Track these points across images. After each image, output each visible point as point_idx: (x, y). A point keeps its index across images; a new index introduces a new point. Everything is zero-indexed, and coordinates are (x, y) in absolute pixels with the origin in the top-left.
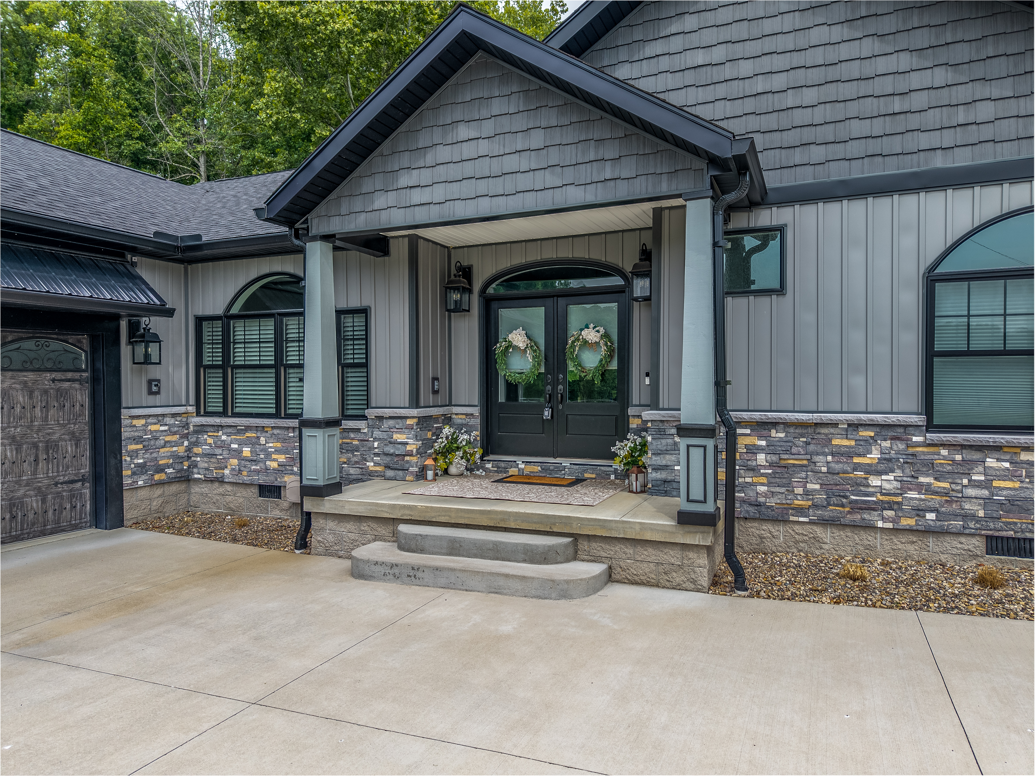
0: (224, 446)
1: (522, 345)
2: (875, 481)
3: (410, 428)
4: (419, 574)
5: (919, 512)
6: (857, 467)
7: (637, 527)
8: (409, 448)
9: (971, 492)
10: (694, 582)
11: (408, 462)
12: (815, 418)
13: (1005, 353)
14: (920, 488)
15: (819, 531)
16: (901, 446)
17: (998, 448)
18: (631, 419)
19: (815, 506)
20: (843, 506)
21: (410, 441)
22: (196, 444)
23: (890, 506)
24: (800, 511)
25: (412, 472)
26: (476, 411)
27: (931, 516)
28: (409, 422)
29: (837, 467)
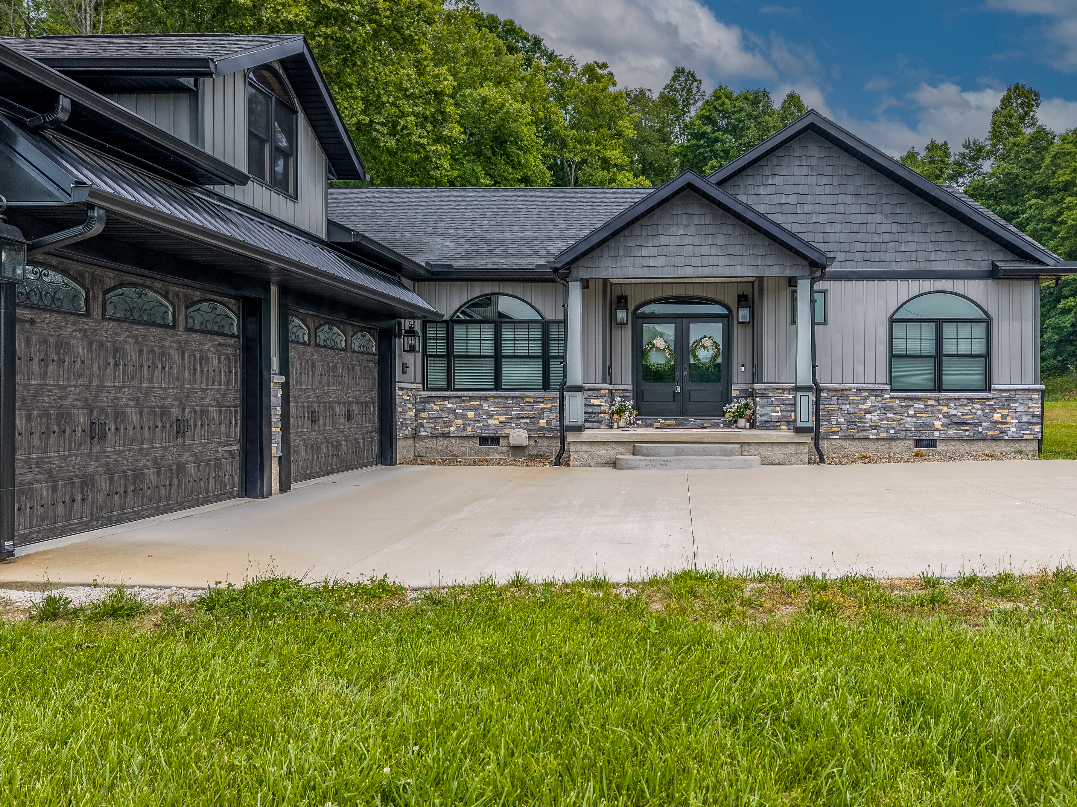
0: (449, 411)
1: (662, 347)
2: (868, 416)
3: (604, 396)
4: (667, 464)
5: (888, 430)
6: (860, 410)
7: (775, 436)
8: (602, 408)
9: (908, 419)
10: (802, 461)
11: (601, 417)
12: (842, 386)
13: (921, 356)
14: (888, 419)
15: (843, 442)
16: (880, 399)
17: (919, 399)
18: (733, 392)
19: (842, 430)
20: (854, 429)
21: (604, 404)
22: (424, 410)
23: (875, 428)
24: (835, 433)
25: (605, 424)
26: (630, 388)
27: (892, 431)
28: (602, 392)
29: (852, 410)
